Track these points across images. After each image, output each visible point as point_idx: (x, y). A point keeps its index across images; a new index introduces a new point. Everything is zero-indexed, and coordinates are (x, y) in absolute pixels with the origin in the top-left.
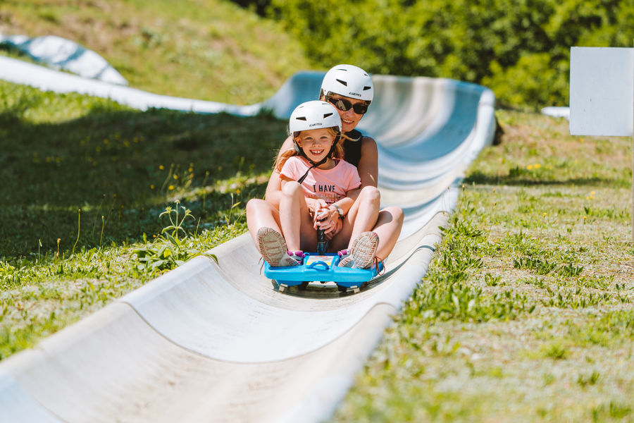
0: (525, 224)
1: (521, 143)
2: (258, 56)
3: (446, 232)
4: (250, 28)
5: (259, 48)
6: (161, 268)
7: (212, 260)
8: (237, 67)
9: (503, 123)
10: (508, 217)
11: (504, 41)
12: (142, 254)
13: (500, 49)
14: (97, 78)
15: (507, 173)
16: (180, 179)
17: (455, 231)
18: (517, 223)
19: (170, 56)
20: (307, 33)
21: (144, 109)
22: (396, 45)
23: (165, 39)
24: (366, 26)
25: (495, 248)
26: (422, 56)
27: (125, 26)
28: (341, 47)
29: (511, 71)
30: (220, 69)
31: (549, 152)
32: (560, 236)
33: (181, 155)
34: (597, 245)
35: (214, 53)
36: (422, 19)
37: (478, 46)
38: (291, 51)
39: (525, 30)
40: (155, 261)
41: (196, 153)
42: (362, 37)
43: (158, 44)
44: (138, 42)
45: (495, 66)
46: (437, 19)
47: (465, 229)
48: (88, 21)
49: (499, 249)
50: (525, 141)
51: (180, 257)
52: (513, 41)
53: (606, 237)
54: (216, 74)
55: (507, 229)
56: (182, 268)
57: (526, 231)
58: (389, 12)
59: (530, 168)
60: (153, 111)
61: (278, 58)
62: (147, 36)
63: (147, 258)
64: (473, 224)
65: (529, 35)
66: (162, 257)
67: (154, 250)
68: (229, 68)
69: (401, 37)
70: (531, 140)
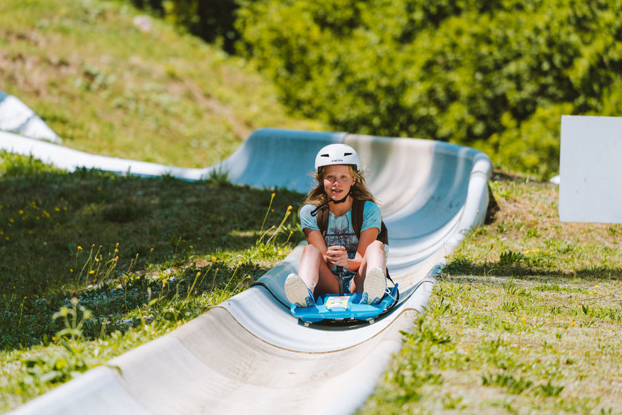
0: (507, 327)
1: (518, 221)
2: (224, 102)
3: (407, 337)
4: (215, 67)
5: (225, 92)
6: (54, 381)
7: (116, 372)
8: (198, 115)
9: (497, 197)
10: (488, 318)
11: (519, 88)
12: (31, 364)
13: (514, 97)
14: (16, 132)
15: (498, 260)
16: (103, 262)
17: (418, 337)
18: (497, 326)
19: (117, 101)
20: (284, 73)
21: (72, 170)
22: (389, 90)
23: (112, 79)
24: (354, 67)
25: (463, 359)
26: (420, 103)
27: (63, 63)
28: (324, 92)
29: (525, 126)
30: (177, 117)
31: (552, 233)
32: (546, 343)
33: (112, 229)
34: (589, 356)
35: (171, 97)
36: (421, 59)
37: (489, 94)
38: (264, 96)
39: (545, 74)
40: (45, 372)
41: (129, 227)
42: (349, 80)
43: (103, 87)
44: (79, 82)
45: (506, 119)
46: (440, 59)
47: (432, 333)
48: (20, 57)
49: (468, 360)
50: (524, 219)
51: (77, 368)
52: (530, 88)
53: (602, 344)
54: (173, 123)
55: (484, 333)
56: (78, 382)
57: (506, 336)
58: (381, 50)
59: (526, 253)
60: (82, 173)
61: (248, 104)
62: (90, 76)
63: (36, 369)
64: (445, 325)
65: (549, 80)
66: (55, 369)
67: (46, 359)
68: (188, 117)
69: (396, 82)
70: (531, 218)
